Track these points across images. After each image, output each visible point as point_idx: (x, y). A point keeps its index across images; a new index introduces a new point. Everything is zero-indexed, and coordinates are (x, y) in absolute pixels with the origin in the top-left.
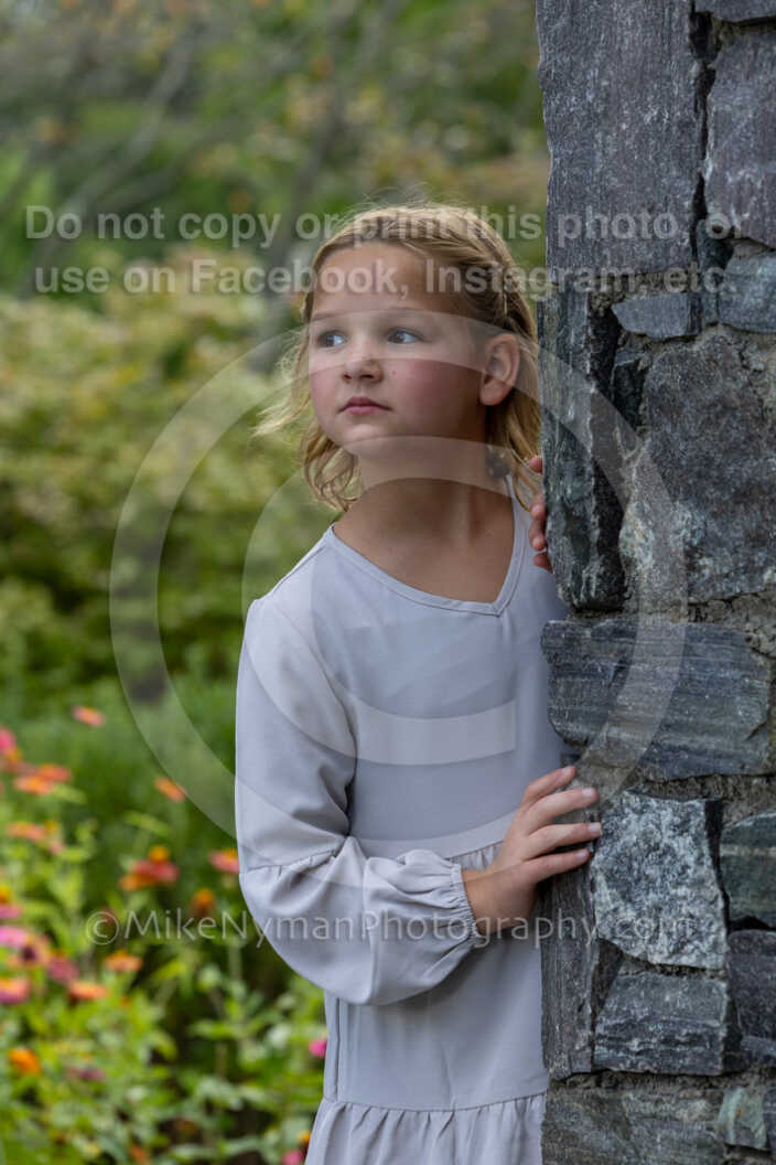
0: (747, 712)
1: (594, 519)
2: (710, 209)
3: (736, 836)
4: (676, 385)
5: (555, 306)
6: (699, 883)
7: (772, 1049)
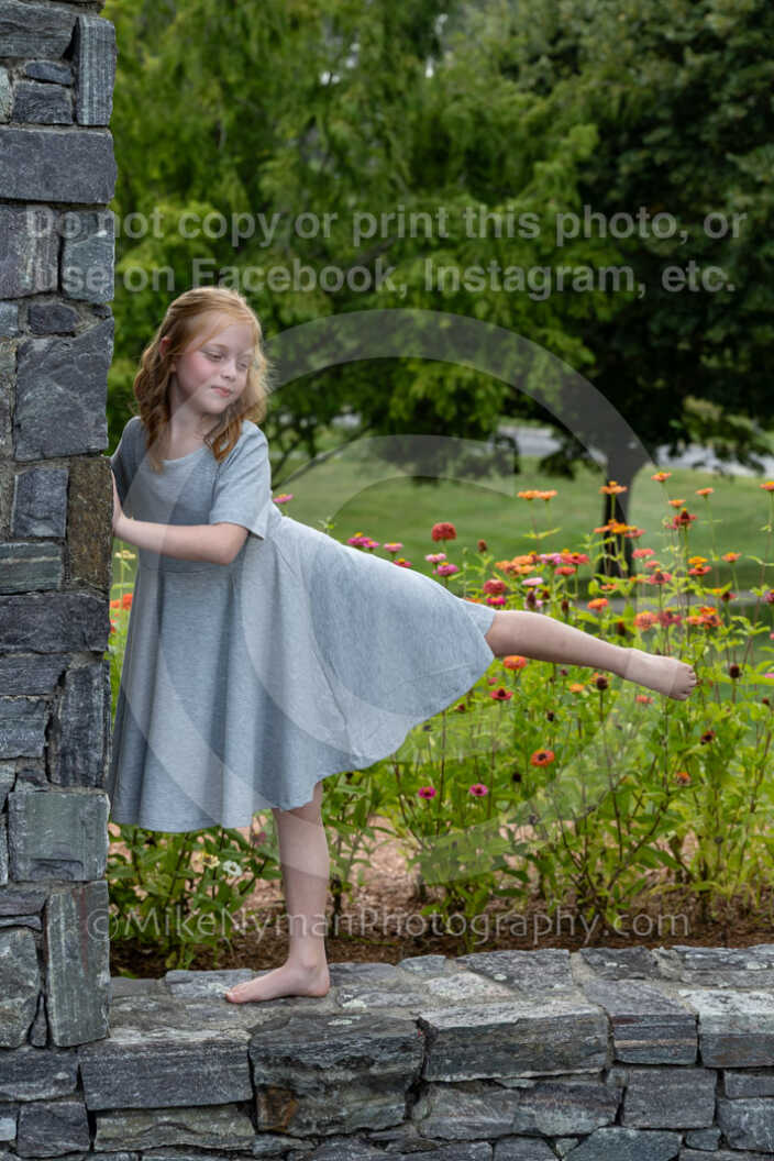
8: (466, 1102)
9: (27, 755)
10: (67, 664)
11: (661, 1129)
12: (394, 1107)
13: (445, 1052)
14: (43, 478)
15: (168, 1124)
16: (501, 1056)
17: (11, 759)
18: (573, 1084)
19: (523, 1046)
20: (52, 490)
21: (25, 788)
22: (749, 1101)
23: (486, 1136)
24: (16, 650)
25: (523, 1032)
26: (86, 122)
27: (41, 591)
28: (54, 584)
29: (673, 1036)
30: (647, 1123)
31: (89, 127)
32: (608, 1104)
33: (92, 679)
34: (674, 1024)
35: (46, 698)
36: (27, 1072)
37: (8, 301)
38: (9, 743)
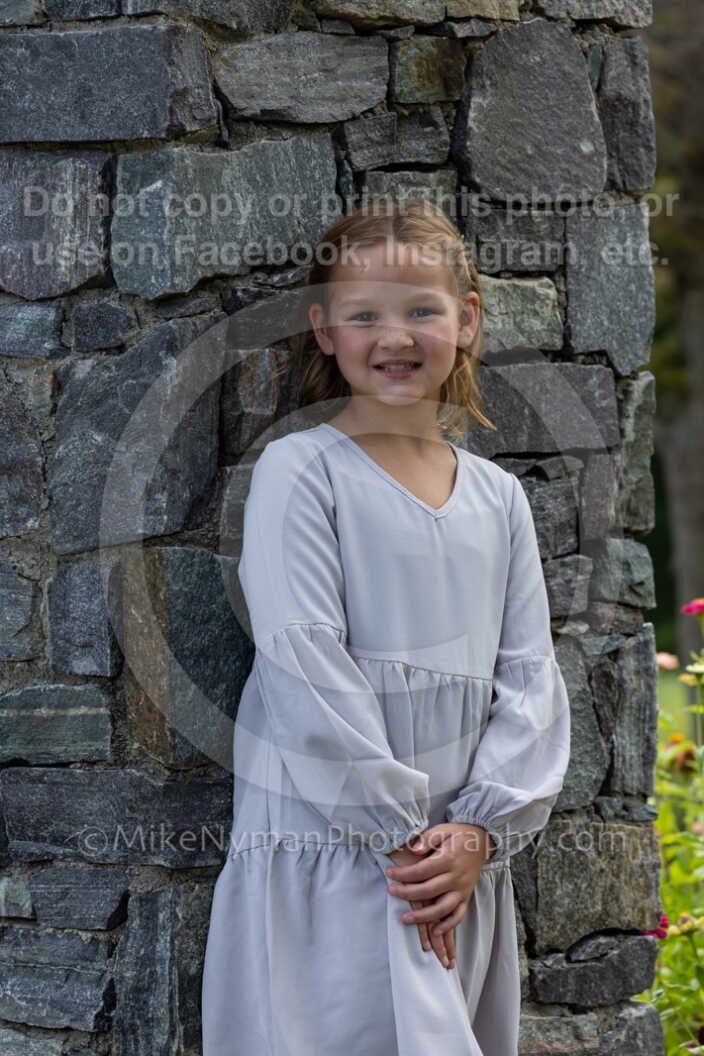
0: (14, 617)
3: (4, 702)
7: (34, 848)
9: (75, 1025)
10: (127, 883)
14: (78, 580)
17: (56, 1030)
20: (90, 598)
24: (65, 856)
26: (129, 10)
27: (94, 763)
28: (101, 752)
31: (137, 17)
33: (158, 910)
35: (102, 937)
37: (41, 301)
38: (53, 1003)
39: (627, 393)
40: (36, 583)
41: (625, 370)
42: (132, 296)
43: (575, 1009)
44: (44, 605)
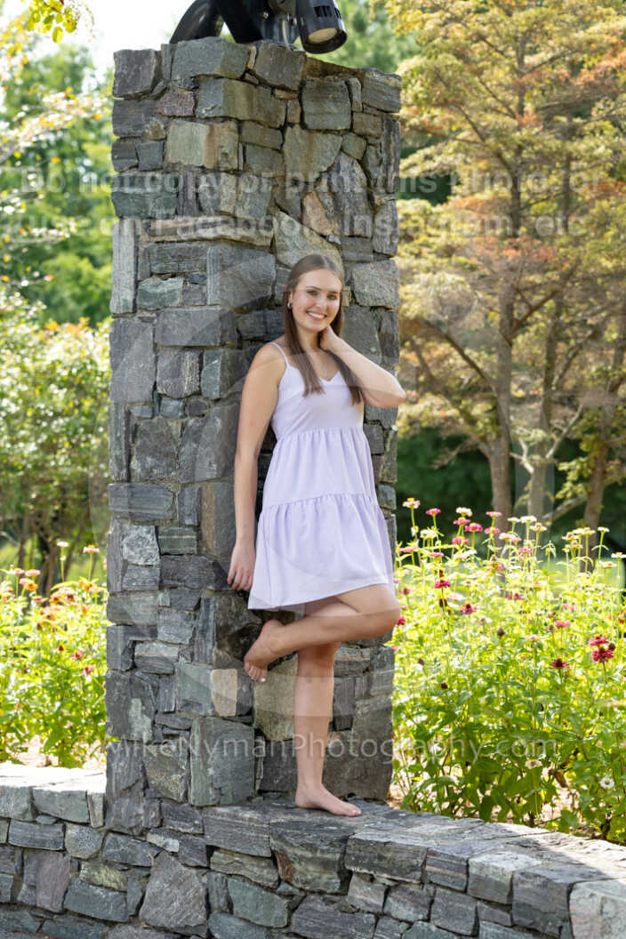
0: (167, 505)
1: (124, 460)
2: (158, 388)
3: (163, 534)
4: (148, 429)
5: (113, 409)
6: (153, 545)
7: (171, 583)
8: (365, 887)
9: (183, 642)
10: (201, 595)
11: (448, 931)
12: (334, 881)
13: (351, 852)
14: (187, 493)
15: (238, 862)
16: (376, 862)
17: (177, 644)
18: (411, 889)
19: (386, 858)
20: (191, 499)
21: (182, 659)
22: (488, 923)
23: (371, 910)
24: (181, 585)
25: (388, 850)
26: (209, 303)
27: (189, 554)
28: (194, 551)
29: (454, 870)
30: (439, 924)
31: (211, 305)
32: (423, 906)
34: (454, 862)
35: (192, 613)
36: (186, 818)
37: (179, 399)
38: (176, 635)
39: (387, 435)
40: (174, 494)
41: (386, 427)
42: (207, 398)
43: (362, 647)
44: (177, 502)
